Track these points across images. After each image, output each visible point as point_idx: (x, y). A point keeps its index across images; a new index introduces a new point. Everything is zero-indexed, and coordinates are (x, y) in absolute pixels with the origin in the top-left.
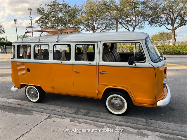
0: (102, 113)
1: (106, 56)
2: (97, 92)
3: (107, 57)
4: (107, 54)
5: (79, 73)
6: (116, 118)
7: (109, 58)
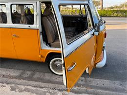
0: (46, 74)
1: (48, 18)
2: (40, 56)
3: (49, 20)
4: (48, 17)
5: (18, 37)
6: (59, 79)
7: (51, 21)
